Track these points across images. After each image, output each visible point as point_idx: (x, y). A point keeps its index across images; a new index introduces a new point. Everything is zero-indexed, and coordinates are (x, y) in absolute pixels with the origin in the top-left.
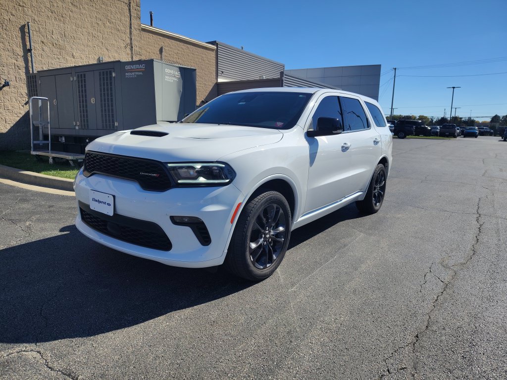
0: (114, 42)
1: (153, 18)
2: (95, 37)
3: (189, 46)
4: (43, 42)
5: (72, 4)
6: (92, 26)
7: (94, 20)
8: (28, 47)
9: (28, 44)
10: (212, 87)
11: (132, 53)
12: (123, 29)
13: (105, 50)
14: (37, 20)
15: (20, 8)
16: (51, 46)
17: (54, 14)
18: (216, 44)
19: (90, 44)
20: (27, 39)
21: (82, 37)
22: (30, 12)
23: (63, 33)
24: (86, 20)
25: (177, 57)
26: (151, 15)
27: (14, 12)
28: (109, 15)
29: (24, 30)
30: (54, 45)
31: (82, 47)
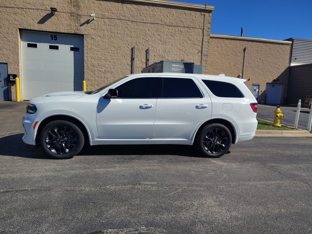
0: (191, 51)
1: (243, 31)
2: (181, 50)
3: (267, 44)
4: (155, 55)
5: (171, 35)
6: (180, 44)
7: (181, 41)
8: (148, 59)
9: (148, 57)
10: (284, 70)
11: (202, 55)
12: (198, 43)
13: (185, 55)
14: (153, 46)
15: (147, 42)
16: (158, 57)
17: (162, 42)
18: (292, 40)
19: (178, 53)
20: (148, 55)
21: (174, 51)
22: (151, 43)
23: (165, 50)
24: (177, 42)
25: (257, 52)
26: (242, 30)
27: (144, 44)
28: (190, 37)
29: (147, 51)
30: (160, 56)
31: (174, 55)
